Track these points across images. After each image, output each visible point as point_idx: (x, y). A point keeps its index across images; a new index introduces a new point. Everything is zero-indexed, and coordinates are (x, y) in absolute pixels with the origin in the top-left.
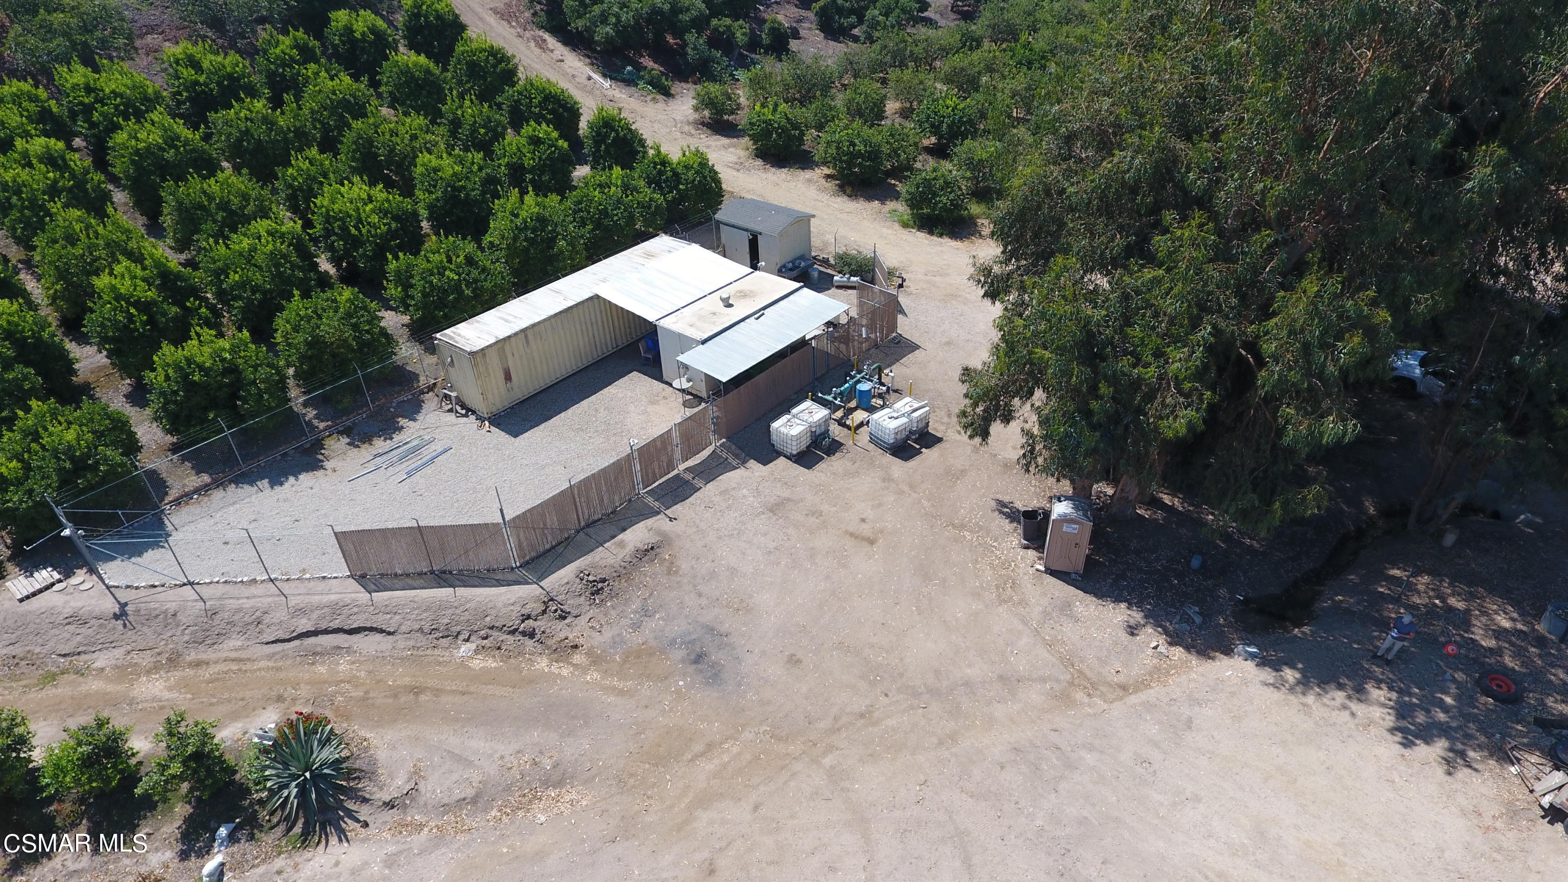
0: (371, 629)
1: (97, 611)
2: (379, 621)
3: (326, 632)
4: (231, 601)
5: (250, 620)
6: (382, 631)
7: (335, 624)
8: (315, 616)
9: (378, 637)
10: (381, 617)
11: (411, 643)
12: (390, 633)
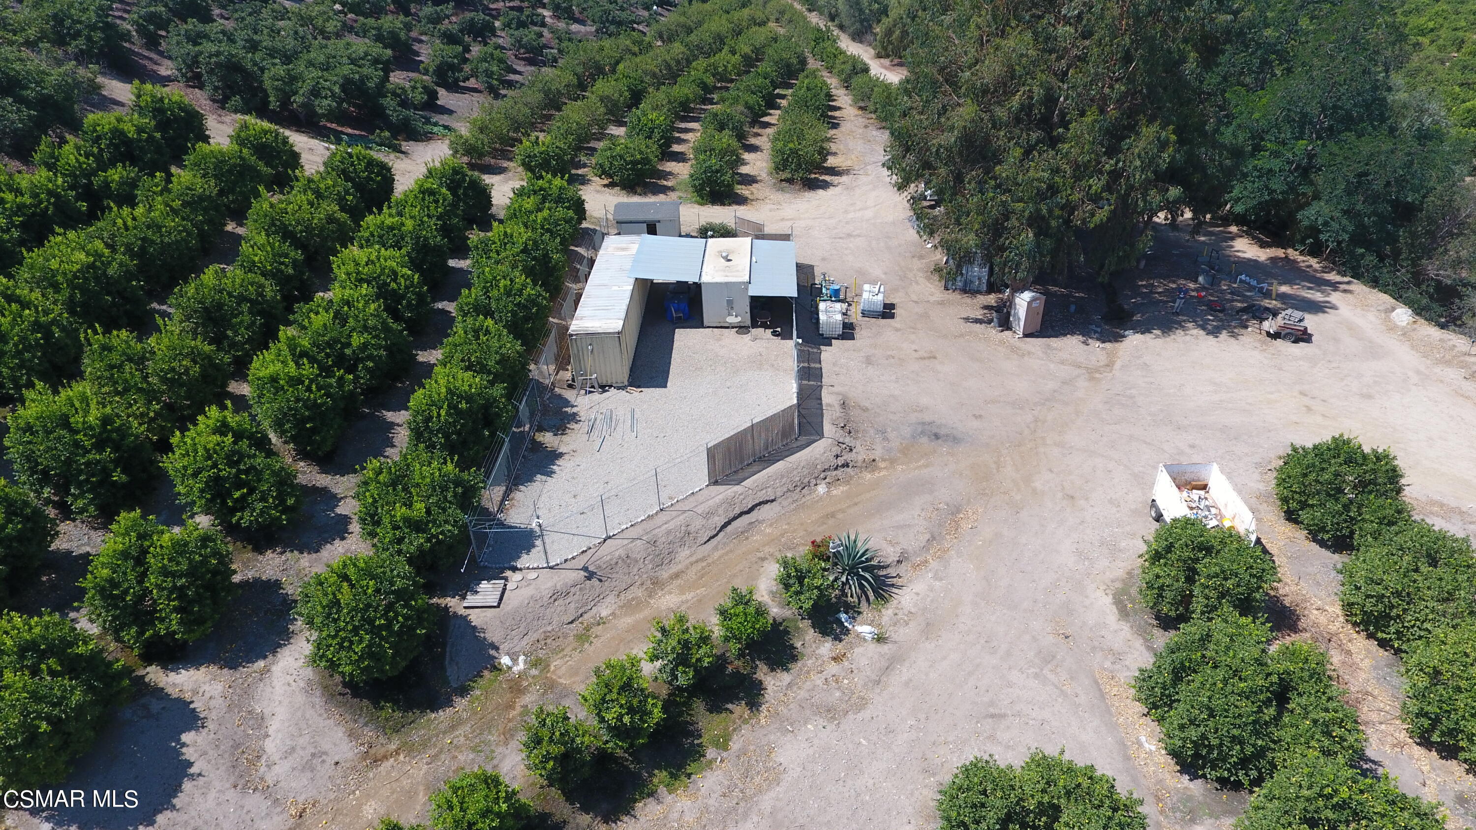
0: (760, 504)
1: (570, 583)
2: (761, 496)
3: (735, 518)
4: (657, 530)
5: (682, 535)
6: (766, 502)
7: (737, 511)
8: (721, 511)
9: (767, 506)
10: (760, 494)
11: (790, 500)
12: (772, 501)
